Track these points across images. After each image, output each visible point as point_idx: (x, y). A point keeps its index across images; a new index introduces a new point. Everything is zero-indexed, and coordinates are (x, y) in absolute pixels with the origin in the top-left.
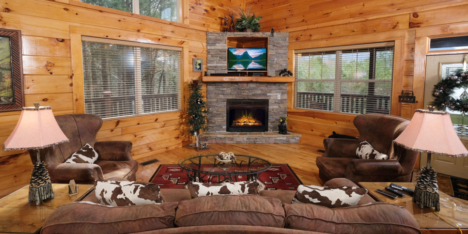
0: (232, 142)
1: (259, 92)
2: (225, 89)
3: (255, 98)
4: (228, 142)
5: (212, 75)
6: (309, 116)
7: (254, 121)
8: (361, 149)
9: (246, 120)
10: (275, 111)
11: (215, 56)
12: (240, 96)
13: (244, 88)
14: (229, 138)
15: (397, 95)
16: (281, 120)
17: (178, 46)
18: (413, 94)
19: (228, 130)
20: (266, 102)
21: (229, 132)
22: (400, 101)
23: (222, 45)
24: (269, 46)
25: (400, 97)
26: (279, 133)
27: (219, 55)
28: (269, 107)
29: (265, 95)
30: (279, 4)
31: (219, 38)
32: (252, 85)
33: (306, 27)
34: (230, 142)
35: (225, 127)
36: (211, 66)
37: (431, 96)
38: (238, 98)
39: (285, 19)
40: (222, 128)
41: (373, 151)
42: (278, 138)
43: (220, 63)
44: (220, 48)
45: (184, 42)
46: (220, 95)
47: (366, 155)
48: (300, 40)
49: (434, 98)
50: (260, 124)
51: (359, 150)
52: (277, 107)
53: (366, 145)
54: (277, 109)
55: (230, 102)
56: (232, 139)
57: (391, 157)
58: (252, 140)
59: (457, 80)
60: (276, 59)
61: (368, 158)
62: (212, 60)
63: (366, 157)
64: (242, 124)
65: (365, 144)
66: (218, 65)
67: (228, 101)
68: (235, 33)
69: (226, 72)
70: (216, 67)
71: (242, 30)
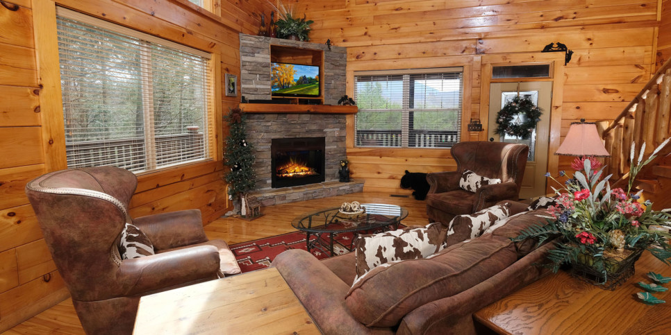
0: (284, 201)
1: (314, 127)
2: (269, 124)
3: (310, 136)
4: (278, 202)
5: (251, 102)
6: (374, 155)
7: (307, 169)
8: (467, 179)
9: (295, 170)
10: (333, 153)
11: (254, 72)
12: (290, 133)
13: (295, 122)
14: (280, 196)
15: (467, 124)
16: (343, 164)
17: (207, 50)
18: (480, 122)
19: (273, 185)
20: (321, 141)
21: (275, 189)
22: (469, 130)
23: (263, 56)
24: (324, 64)
25: (469, 126)
26: (341, 181)
27: (259, 71)
28: (326, 148)
29: (321, 131)
30: (332, 7)
31: (259, 44)
32: (305, 118)
33: (370, 43)
34: (282, 202)
35: (270, 181)
36: (247, 89)
37: (494, 123)
38: (287, 137)
39: (342, 29)
40: (266, 183)
41: (482, 178)
42: (341, 188)
43: (261, 84)
44: (260, 60)
45: (215, 44)
46: (262, 134)
47: (476, 183)
48: (362, 59)
49: (498, 125)
50: (314, 173)
51: (465, 180)
52: (335, 147)
53: (472, 174)
54: (335, 150)
55: (276, 143)
56: (284, 198)
57: (504, 180)
58: (310, 195)
59: (515, 107)
60: (333, 82)
61: (480, 186)
62: (248, 78)
63: (477, 186)
64: (291, 175)
65: (470, 173)
66: (258, 86)
67: (274, 142)
68: (281, 40)
69: (270, 98)
70: (256, 90)
71: (287, 37)
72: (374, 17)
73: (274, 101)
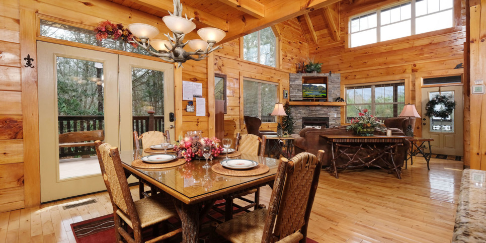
1: (323, 112)
2: (301, 110)
3: (320, 116)
5: (294, 101)
10: (333, 125)
11: (295, 89)
12: (311, 115)
13: (313, 110)
17: (277, 82)
20: (327, 119)
23: (299, 81)
24: (328, 82)
27: (297, 88)
28: (330, 122)
29: (326, 114)
30: (333, 55)
31: (297, 77)
32: (319, 108)
33: (352, 71)
36: (292, 95)
37: (425, 110)
38: (309, 116)
39: (338, 65)
44: (298, 83)
45: (280, 80)
46: (298, 115)
48: (348, 79)
49: (427, 111)
52: (334, 122)
59: (436, 100)
60: (333, 91)
62: (293, 91)
66: (297, 94)
67: (304, 118)
68: (307, 74)
69: (302, 99)
70: (295, 96)
71: (310, 72)
72: (354, 58)
73: (303, 100)
